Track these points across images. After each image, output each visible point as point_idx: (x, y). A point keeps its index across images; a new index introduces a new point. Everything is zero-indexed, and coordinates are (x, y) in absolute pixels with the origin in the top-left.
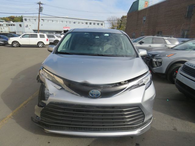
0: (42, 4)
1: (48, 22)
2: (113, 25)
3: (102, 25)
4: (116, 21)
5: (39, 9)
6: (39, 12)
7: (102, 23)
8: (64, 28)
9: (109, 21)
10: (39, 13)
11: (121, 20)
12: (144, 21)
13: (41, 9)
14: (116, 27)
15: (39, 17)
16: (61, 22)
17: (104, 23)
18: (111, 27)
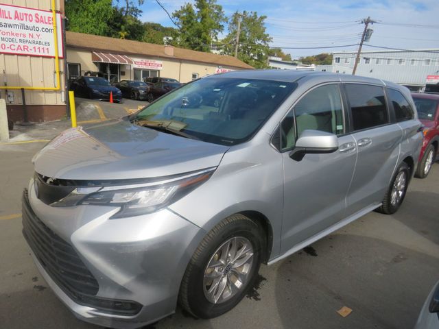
0: (372, 22)
1: (388, 63)
5: (364, 35)
6: (363, 41)
8: (428, 77)
10: (361, 45)
13: (366, 35)
15: (359, 53)
16: (424, 64)
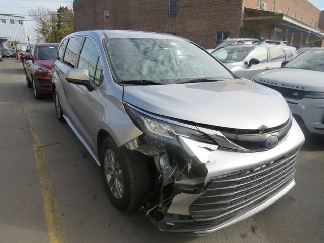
2: (44, 24)
3: (22, 24)
4: (48, 16)
7: (20, 19)
9: (34, 15)
11: (58, 15)
12: (107, 17)
14: (51, 28)
17: (24, 19)
18: (39, 27)
